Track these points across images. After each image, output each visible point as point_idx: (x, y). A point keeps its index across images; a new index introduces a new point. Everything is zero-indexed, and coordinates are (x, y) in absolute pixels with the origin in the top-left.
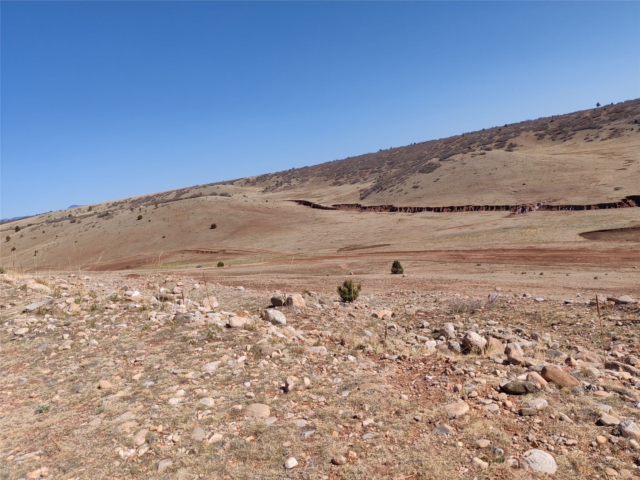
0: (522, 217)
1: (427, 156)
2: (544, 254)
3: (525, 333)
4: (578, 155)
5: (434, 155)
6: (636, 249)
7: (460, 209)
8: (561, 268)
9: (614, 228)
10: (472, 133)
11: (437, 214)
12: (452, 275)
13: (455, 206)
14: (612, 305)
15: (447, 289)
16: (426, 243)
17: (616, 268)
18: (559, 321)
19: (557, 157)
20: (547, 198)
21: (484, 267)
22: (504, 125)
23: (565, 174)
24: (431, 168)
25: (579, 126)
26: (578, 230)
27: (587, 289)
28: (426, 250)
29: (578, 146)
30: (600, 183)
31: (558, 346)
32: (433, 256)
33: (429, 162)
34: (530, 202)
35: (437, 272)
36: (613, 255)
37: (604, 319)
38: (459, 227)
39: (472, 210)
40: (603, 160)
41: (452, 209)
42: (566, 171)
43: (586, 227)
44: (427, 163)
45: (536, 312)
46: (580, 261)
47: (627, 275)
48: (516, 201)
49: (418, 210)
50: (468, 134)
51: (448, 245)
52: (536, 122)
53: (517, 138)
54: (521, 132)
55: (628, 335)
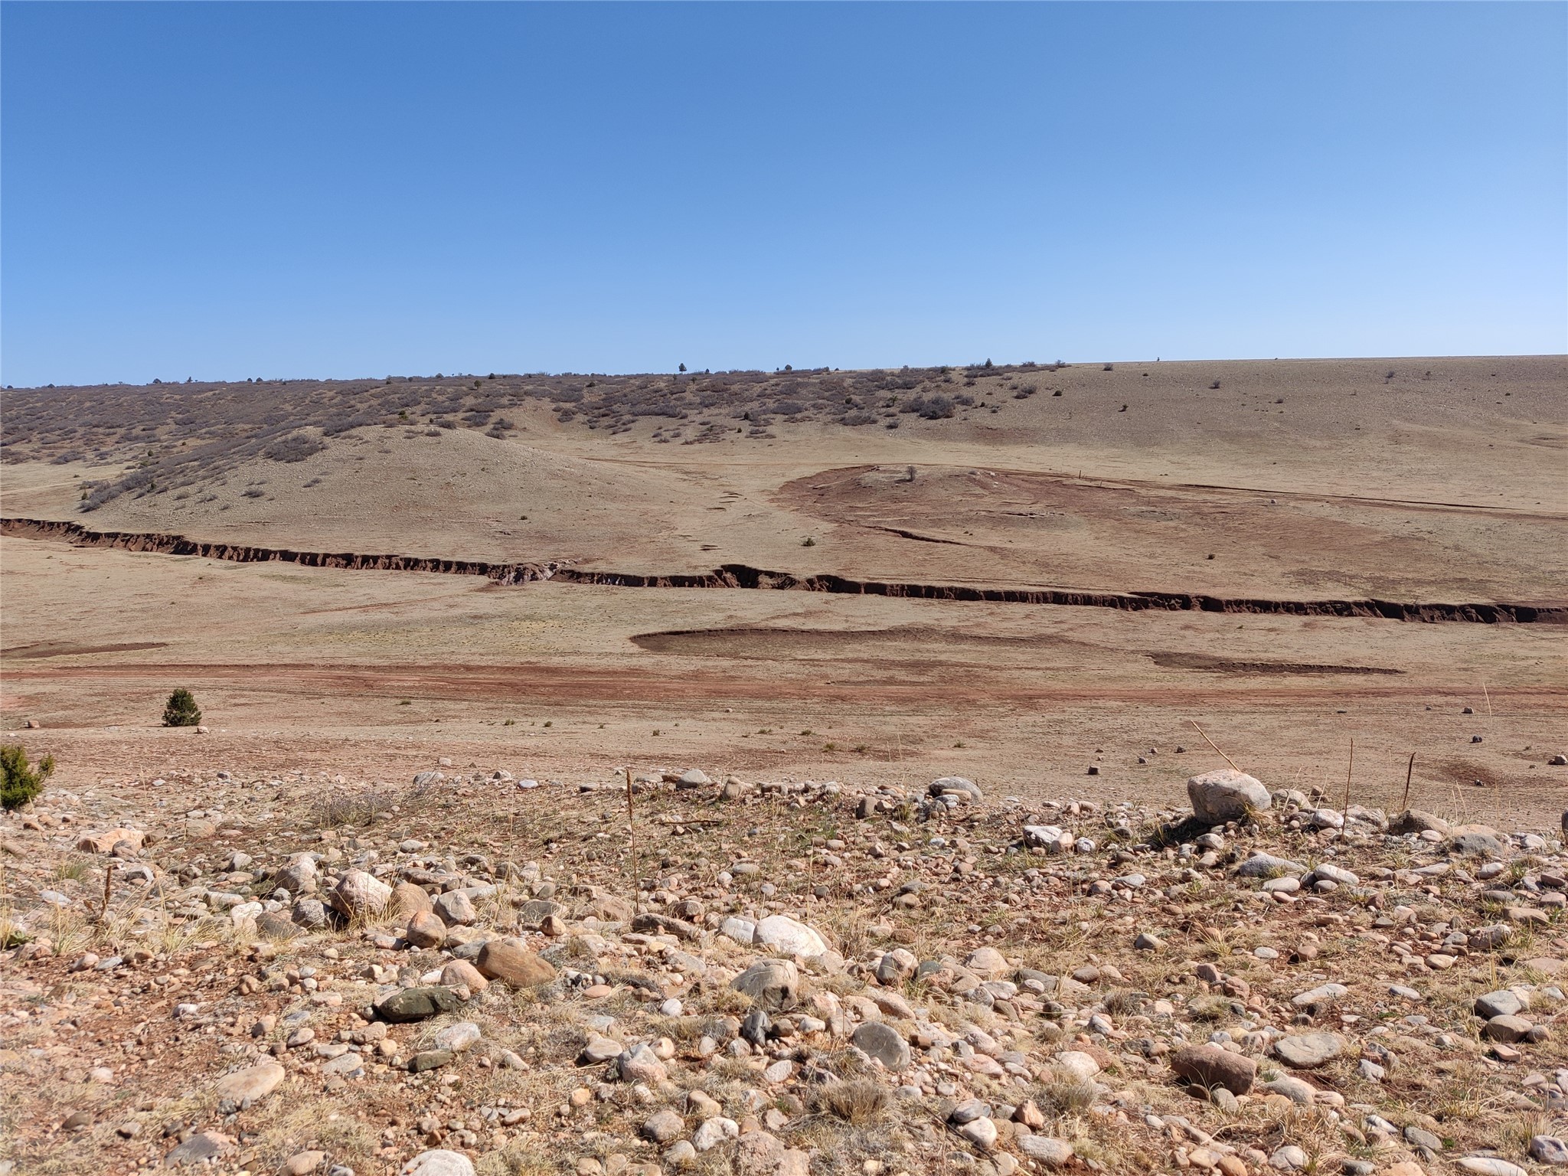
0: (516, 593)
1: (292, 418)
2: (556, 680)
3: (487, 865)
4: (639, 469)
5: (311, 419)
6: (732, 674)
7: (369, 561)
8: (589, 712)
9: (697, 627)
10: (410, 379)
11: (309, 571)
12: (334, 729)
13: (357, 553)
14: (670, 791)
15: (317, 764)
16: (274, 643)
17: (695, 711)
18: (563, 832)
19: (597, 465)
20: (571, 553)
21: (417, 709)
22: (488, 374)
23: (612, 506)
24: (299, 451)
25: (643, 407)
26: (630, 628)
27: (636, 758)
28: (270, 662)
29: (641, 448)
30: (676, 533)
31: (553, 888)
32: (290, 679)
33: (295, 433)
34: (535, 560)
35: (295, 719)
36: (692, 684)
37: (652, 822)
38: (365, 608)
39: (398, 567)
40: (685, 484)
41: (348, 560)
42: (614, 499)
43: (645, 623)
44: (290, 436)
45: (516, 815)
46: (629, 697)
47: (713, 725)
48: (504, 555)
49: (256, 556)
50: (402, 380)
51: (332, 650)
52: (558, 380)
53: (515, 410)
54: (525, 397)
55: (691, 854)
